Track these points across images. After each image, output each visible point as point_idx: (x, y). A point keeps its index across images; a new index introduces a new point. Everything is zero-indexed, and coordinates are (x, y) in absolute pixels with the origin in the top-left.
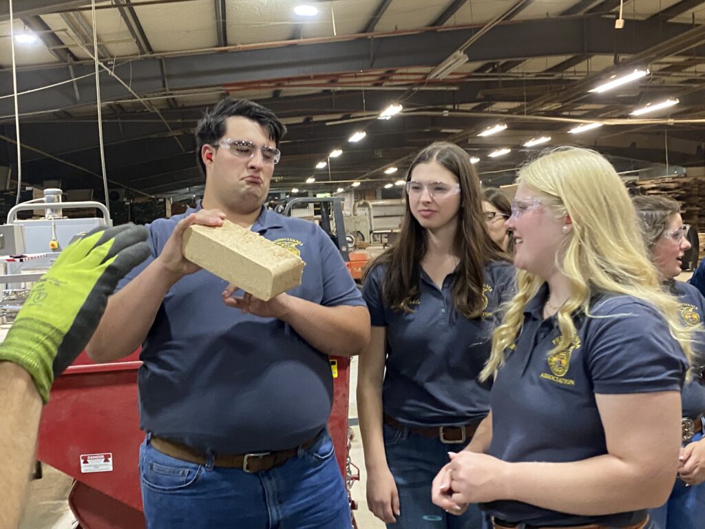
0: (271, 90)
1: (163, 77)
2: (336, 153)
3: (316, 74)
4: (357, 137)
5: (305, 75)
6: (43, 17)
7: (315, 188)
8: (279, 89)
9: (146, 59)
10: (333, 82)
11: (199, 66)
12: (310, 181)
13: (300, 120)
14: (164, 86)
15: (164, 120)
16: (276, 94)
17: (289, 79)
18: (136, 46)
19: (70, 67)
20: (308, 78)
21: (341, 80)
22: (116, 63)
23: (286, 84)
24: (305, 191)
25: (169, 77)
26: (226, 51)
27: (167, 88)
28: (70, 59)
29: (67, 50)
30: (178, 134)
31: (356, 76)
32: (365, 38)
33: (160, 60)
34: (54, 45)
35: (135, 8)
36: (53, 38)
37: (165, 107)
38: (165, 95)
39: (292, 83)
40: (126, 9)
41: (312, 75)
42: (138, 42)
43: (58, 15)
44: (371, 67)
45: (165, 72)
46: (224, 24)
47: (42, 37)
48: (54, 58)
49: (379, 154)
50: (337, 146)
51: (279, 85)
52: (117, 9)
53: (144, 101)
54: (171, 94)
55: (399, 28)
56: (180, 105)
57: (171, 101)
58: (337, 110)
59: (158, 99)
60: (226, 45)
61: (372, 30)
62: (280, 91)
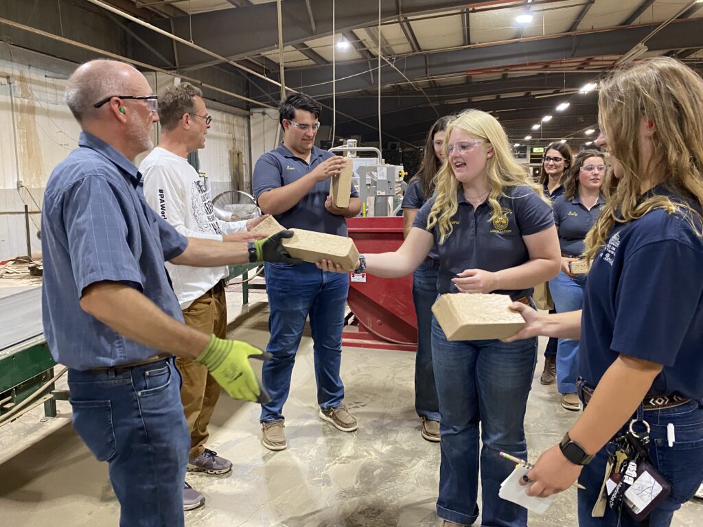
0: (500, 74)
1: (426, 67)
2: (547, 119)
3: (531, 62)
4: (563, 107)
5: (523, 63)
6: (355, 31)
7: (533, 144)
8: (506, 73)
9: (417, 55)
10: (546, 67)
11: (450, 59)
12: (528, 138)
13: (522, 94)
14: (427, 73)
15: (426, 95)
16: (505, 76)
17: (512, 66)
18: (410, 47)
19: (369, 62)
20: (525, 65)
21: (551, 66)
22: (397, 58)
23: (510, 69)
24: (523, 145)
25: (430, 66)
26: (469, 48)
27: (428, 74)
28: (369, 57)
29: (368, 51)
30: (436, 105)
31: (561, 63)
32: (570, 36)
33: (426, 56)
34: (360, 48)
35: (411, 23)
36: (360, 45)
37: (427, 86)
38: (428, 79)
39: (514, 69)
40: (404, 24)
41: (527, 62)
42: (411, 44)
43: (363, 29)
44: (573, 56)
45: (428, 63)
46: (468, 30)
47: (353, 44)
48: (359, 56)
49: (581, 119)
50: (547, 113)
51: (507, 70)
52: (398, 24)
53: (414, 84)
54: (432, 78)
55: (595, 27)
56: (438, 85)
57: (432, 83)
58: (548, 87)
59: (422, 81)
60: (469, 44)
61: (575, 30)
62: (507, 74)
